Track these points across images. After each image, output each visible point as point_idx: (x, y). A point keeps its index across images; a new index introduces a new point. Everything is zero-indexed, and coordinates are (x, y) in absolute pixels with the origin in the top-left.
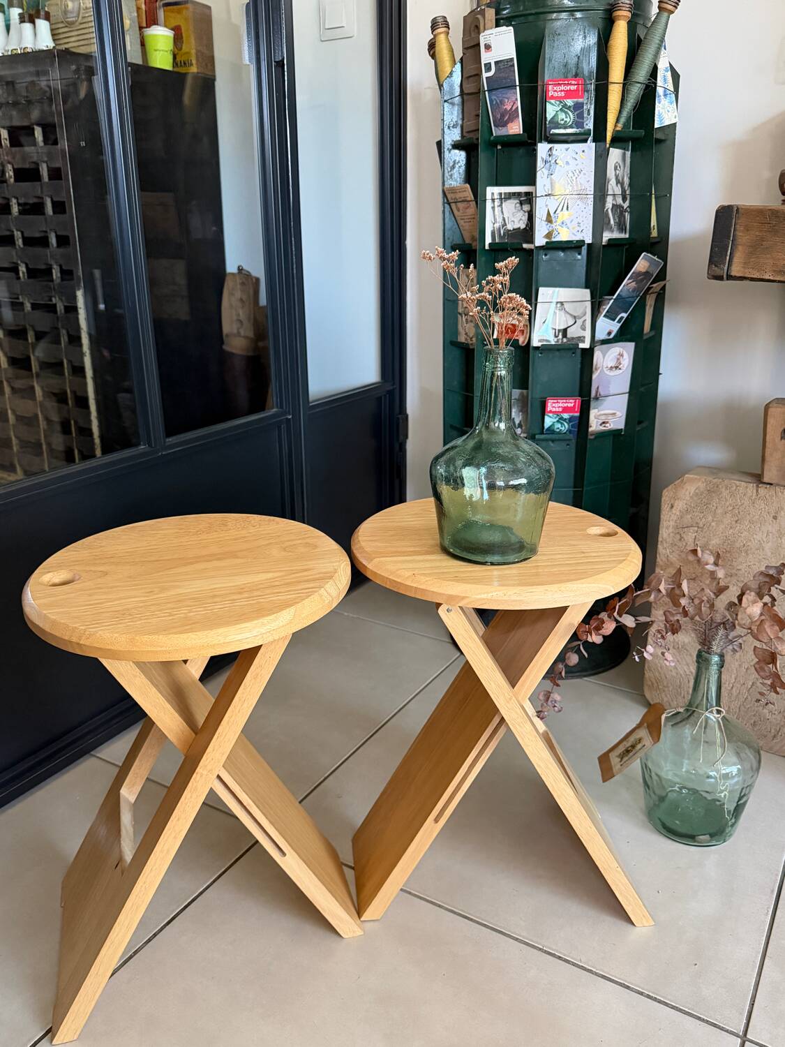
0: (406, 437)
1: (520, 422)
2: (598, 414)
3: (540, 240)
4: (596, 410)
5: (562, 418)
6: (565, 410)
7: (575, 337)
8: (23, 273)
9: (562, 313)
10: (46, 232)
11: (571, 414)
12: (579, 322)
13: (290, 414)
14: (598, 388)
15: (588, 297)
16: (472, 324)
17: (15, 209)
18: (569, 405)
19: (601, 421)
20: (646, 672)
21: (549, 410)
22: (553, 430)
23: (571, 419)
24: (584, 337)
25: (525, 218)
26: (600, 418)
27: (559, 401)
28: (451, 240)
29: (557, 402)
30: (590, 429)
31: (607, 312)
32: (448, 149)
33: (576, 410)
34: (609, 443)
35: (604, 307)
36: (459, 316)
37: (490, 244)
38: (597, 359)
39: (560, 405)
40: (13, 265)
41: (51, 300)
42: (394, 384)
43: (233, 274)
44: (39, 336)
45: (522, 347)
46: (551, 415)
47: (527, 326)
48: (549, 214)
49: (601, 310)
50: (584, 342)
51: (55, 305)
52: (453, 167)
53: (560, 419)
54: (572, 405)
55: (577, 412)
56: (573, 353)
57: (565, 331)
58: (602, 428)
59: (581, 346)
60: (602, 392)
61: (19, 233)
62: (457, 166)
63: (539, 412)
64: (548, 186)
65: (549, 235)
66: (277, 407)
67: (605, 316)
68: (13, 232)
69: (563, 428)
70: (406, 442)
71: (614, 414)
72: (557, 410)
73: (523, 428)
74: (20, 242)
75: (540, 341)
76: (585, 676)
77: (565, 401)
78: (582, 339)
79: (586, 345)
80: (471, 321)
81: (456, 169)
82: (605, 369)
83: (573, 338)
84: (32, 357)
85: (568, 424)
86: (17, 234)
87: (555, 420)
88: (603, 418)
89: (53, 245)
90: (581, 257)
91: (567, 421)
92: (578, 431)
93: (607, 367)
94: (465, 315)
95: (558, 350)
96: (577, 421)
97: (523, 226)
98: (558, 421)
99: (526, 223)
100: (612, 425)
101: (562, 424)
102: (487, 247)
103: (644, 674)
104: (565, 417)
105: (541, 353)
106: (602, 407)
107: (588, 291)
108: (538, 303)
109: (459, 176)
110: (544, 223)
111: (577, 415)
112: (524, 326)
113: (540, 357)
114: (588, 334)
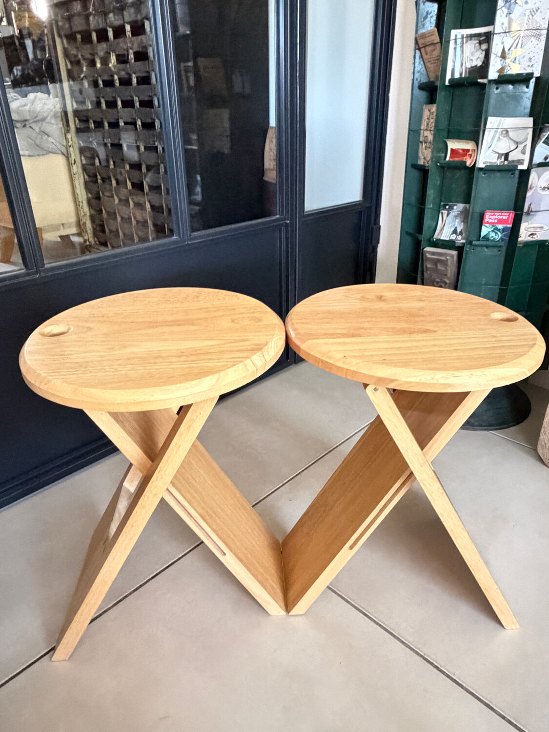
0: (378, 242)
1: (462, 230)
2: (528, 226)
3: (493, 74)
4: (527, 223)
5: (496, 229)
6: (500, 221)
7: (515, 159)
8: (139, 126)
9: (506, 139)
10: (151, 97)
11: (505, 225)
12: (521, 147)
13: (288, 220)
14: (530, 205)
15: (531, 125)
16: (430, 150)
17: (134, 80)
18: (504, 218)
19: (530, 233)
20: (541, 435)
21: (486, 221)
22: (488, 238)
23: (504, 230)
24: (523, 160)
25: (482, 56)
26: (529, 230)
27: (495, 214)
28: (419, 80)
29: (494, 215)
30: (520, 239)
31: (547, 138)
32: (423, 2)
33: (510, 222)
34: (534, 254)
35: (544, 134)
36: (420, 145)
37: (450, 80)
38: (533, 179)
39: (496, 217)
40: (133, 121)
41: (155, 144)
42: (371, 203)
43: (273, 127)
44: (149, 168)
45: (468, 167)
46: (487, 225)
47: (475, 150)
48: (504, 51)
49: (541, 136)
50: (522, 164)
51: (156, 147)
52: (426, 17)
53: (494, 229)
54: (507, 217)
55: (510, 224)
56: (512, 174)
57: (507, 156)
58: (530, 239)
59: (520, 167)
60: (533, 208)
61: (137, 98)
62: (429, 16)
63: (478, 223)
64: (506, 24)
65: (502, 70)
66: (280, 214)
67: (544, 142)
68: (133, 98)
69: (497, 237)
70: (377, 246)
71: (541, 228)
72: (493, 221)
73: (463, 235)
74: (137, 105)
75: (484, 163)
76: (492, 430)
77: (500, 214)
78: (521, 162)
79: (524, 167)
80: (429, 148)
81: (428, 19)
82: (538, 189)
83: (513, 161)
84: (145, 183)
85: (501, 233)
86: (136, 99)
87: (491, 230)
88: (532, 231)
89: (155, 106)
90: (529, 91)
91: (501, 231)
92: (509, 240)
93: (541, 187)
94: (425, 143)
95: (499, 171)
96: (510, 232)
97: (479, 63)
98: (493, 231)
99: (482, 60)
100: (539, 237)
101: (496, 233)
102: (447, 83)
104: (499, 228)
105: (485, 174)
106: (530, 222)
107: (531, 119)
108: (486, 130)
109: (430, 25)
110: (499, 59)
111: (510, 226)
112: (472, 150)
113: (483, 175)
114: (527, 158)
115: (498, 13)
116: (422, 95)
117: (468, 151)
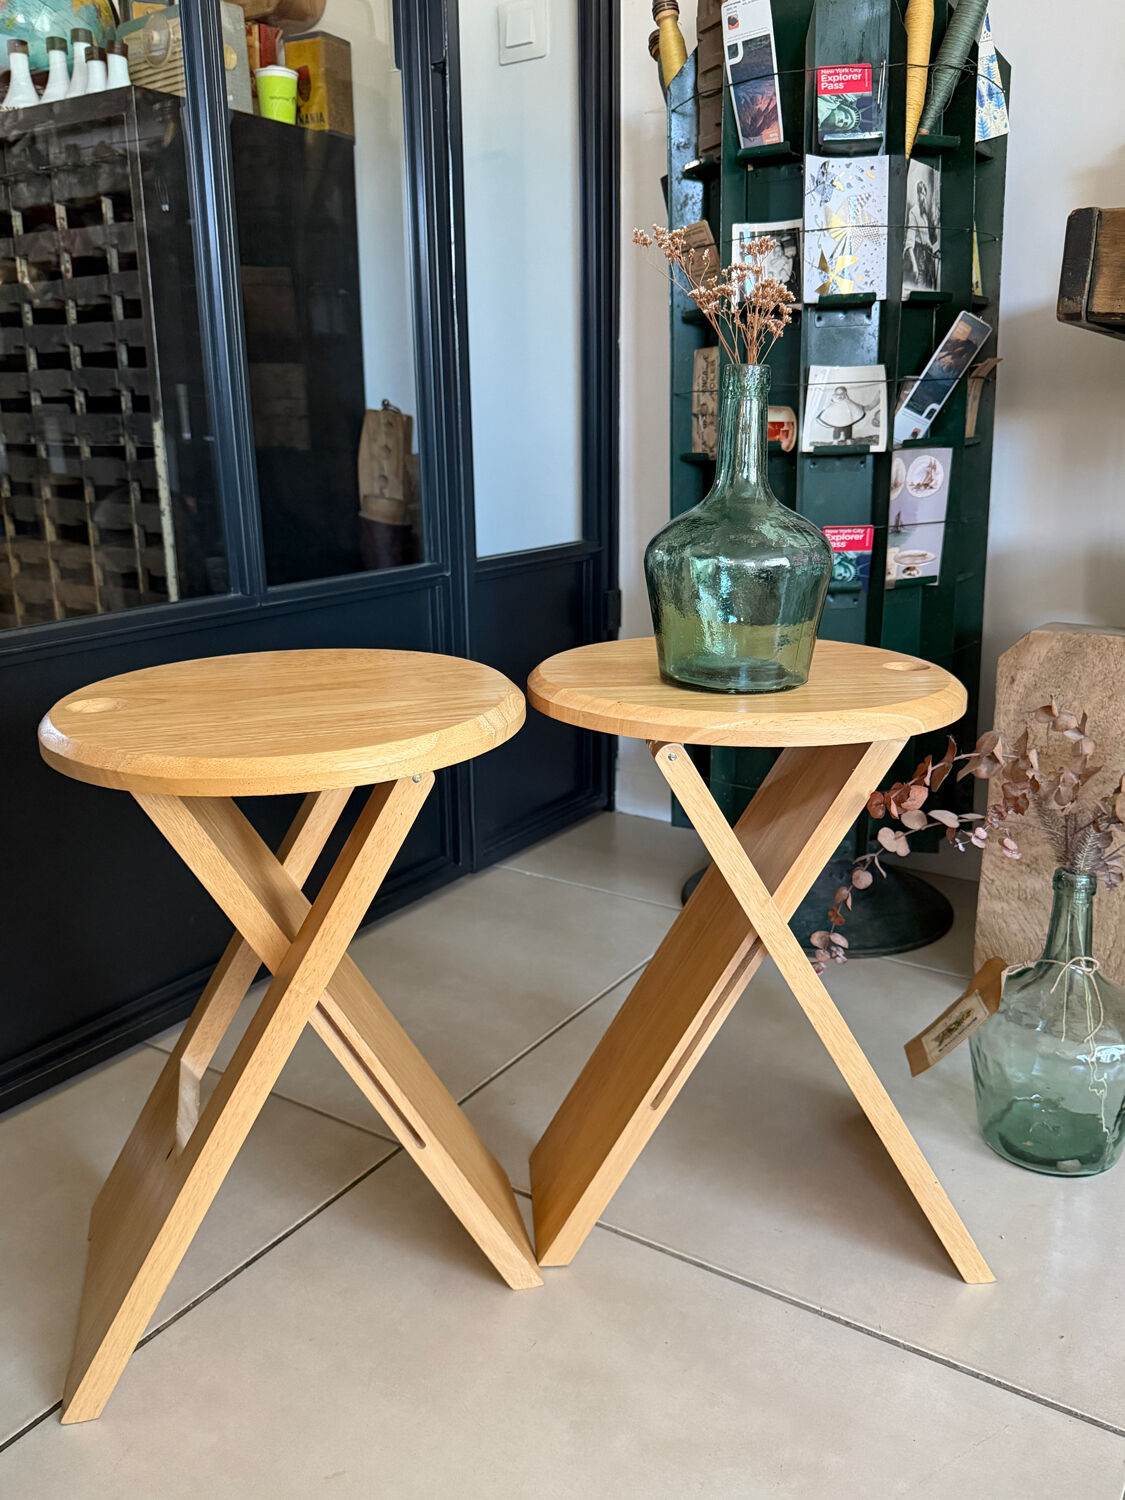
0: (618, 623)
2: (900, 555)
3: (810, 296)
4: (897, 550)
5: (845, 559)
6: (851, 545)
7: (864, 436)
8: (81, 404)
9: (844, 403)
10: (113, 345)
11: (860, 552)
12: (870, 415)
13: (448, 571)
14: (899, 515)
15: (883, 377)
16: (713, 428)
17: (72, 314)
18: (857, 537)
19: (905, 567)
20: (977, 940)
22: (834, 577)
23: (859, 560)
24: (878, 437)
25: (789, 267)
26: (902, 560)
27: (841, 531)
28: (682, 308)
29: (839, 533)
30: (888, 578)
31: (911, 399)
32: (677, 179)
33: (867, 545)
34: (917, 599)
35: (906, 392)
36: (694, 420)
38: (897, 471)
39: (844, 537)
40: (66, 394)
41: (118, 442)
42: (600, 545)
43: (375, 411)
44: (101, 493)
45: (784, 452)
47: (793, 424)
48: (822, 257)
49: (902, 396)
50: (877, 443)
51: (123, 448)
52: (685, 204)
53: (842, 559)
54: (862, 536)
55: (867, 549)
56: (862, 463)
57: (848, 430)
58: (906, 576)
59: (874, 449)
60: (904, 520)
61: (77, 349)
62: (690, 203)
64: (821, 218)
65: (823, 288)
66: (430, 560)
67: (908, 406)
68: (68, 347)
69: (848, 575)
71: (924, 556)
72: (839, 545)
74: (77, 362)
75: (811, 444)
76: (885, 954)
77: (850, 531)
78: (874, 439)
79: (880, 447)
80: (712, 423)
81: (689, 206)
82: (909, 488)
83: (861, 439)
84: (90, 524)
85: (855, 568)
86: (74, 350)
87: (836, 561)
88: (908, 562)
89: (122, 363)
90: (872, 323)
91: (854, 562)
92: (870, 580)
93: (912, 485)
94: (703, 416)
95: (839, 456)
96: (868, 563)
97: (785, 277)
98: (840, 563)
99: (790, 274)
100: (920, 572)
101: (846, 567)
103: (975, 942)
104: (850, 557)
105: (814, 464)
106: (903, 546)
107: (882, 367)
108: (809, 387)
109: (693, 214)
110: (817, 271)
111: (869, 552)
112: (788, 423)
113: (812, 466)
114: (882, 432)
115: (807, 199)
116: (691, 333)
117: (781, 424)
